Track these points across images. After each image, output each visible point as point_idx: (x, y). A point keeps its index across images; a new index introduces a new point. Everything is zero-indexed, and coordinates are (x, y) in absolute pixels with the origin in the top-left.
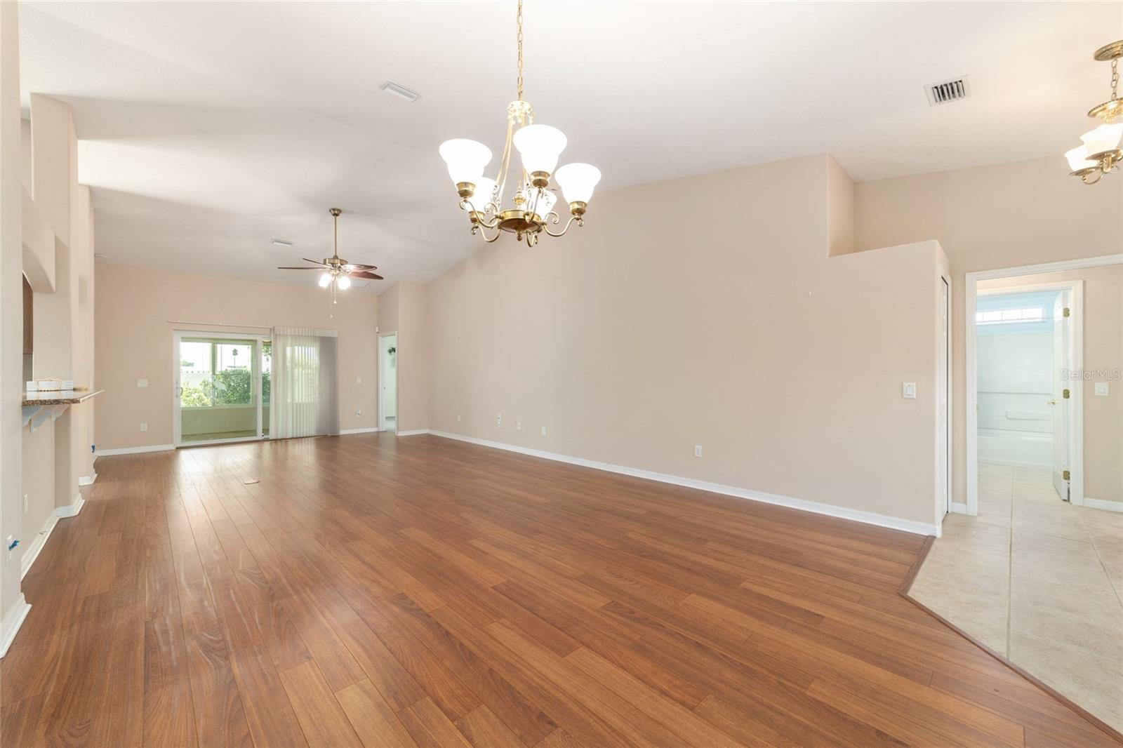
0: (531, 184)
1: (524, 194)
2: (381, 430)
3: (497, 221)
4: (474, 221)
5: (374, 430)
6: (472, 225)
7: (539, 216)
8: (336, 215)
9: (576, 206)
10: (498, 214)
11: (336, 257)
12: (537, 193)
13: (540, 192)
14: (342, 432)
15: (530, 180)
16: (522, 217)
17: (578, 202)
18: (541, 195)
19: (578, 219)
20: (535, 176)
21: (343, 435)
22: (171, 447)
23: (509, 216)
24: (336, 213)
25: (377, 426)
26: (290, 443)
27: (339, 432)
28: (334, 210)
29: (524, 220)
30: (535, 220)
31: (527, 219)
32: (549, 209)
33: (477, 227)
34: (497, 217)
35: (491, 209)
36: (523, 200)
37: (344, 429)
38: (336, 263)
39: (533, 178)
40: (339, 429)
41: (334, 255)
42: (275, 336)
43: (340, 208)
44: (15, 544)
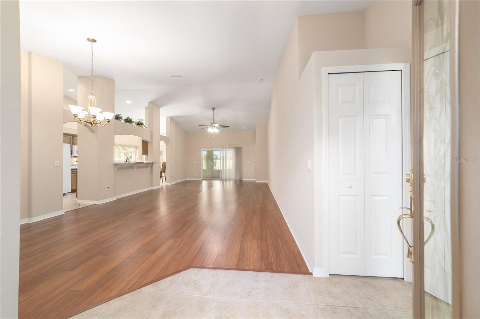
5: (254, 180)
8: (213, 109)
11: (213, 123)
14: (243, 180)
22: (200, 179)
24: (214, 109)
25: (255, 178)
26: (227, 181)
28: (213, 108)
40: (242, 178)
41: (213, 122)
42: (224, 148)
43: (214, 107)
44: (109, 187)
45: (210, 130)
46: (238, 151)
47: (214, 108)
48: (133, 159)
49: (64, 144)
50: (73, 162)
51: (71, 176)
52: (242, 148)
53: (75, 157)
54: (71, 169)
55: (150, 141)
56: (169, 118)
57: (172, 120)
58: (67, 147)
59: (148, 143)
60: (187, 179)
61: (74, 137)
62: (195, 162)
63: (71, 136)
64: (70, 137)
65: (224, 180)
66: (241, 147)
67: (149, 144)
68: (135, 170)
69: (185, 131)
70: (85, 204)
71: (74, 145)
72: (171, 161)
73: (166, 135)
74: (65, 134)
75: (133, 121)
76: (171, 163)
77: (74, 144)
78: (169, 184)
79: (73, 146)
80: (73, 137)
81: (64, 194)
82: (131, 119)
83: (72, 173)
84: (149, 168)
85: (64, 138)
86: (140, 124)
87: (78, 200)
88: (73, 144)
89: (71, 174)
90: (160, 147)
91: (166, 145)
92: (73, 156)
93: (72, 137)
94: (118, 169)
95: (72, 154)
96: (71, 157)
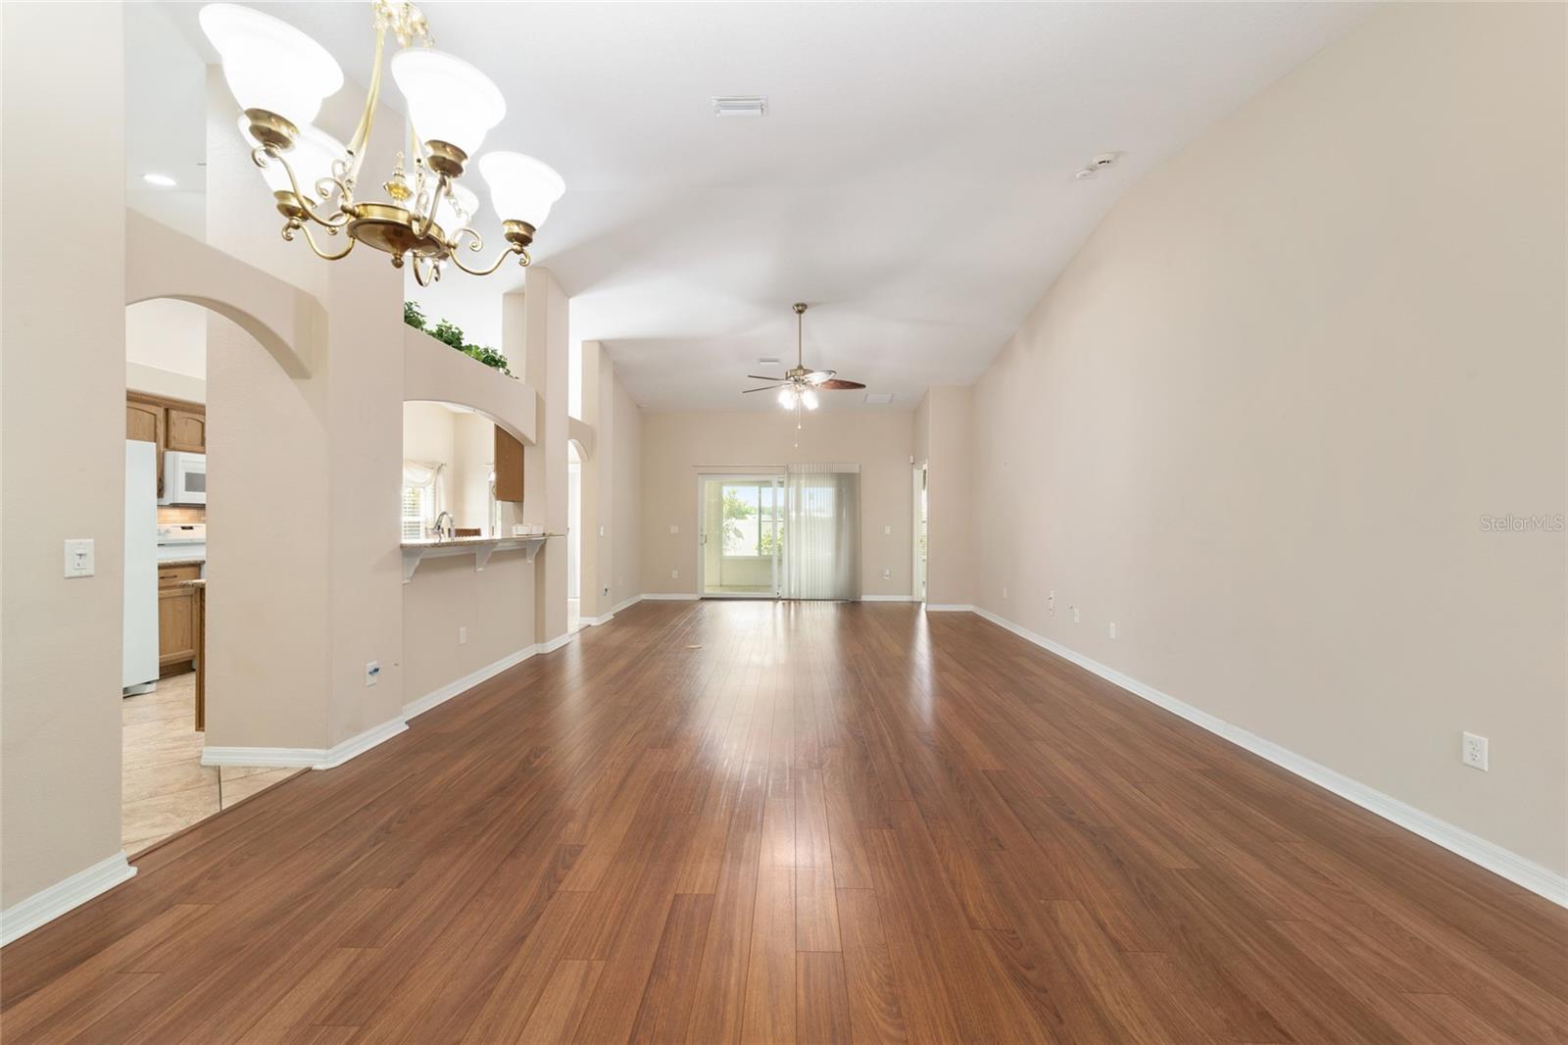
0: (425, 162)
1: (410, 182)
2: (915, 600)
3: (345, 219)
4: (290, 212)
5: (905, 598)
6: (286, 220)
7: (440, 229)
8: (800, 312)
9: (516, 229)
10: (349, 205)
11: (800, 367)
12: (437, 183)
13: (443, 183)
14: (865, 598)
15: (424, 152)
16: (405, 223)
17: (518, 223)
18: (444, 189)
19: (518, 252)
20: (434, 148)
21: (865, 602)
22: (695, 597)
23: (376, 214)
24: (801, 309)
25: (911, 594)
26: (803, 603)
27: (860, 598)
28: (797, 305)
29: (409, 228)
30: (433, 232)
31: (416, 228)
32: (462, 222)
33: (297, 227)
34: (345, 210)
35: (335, 194)
36: (408, 193)
37: (868, 594)
38: (798, 376)
39: (431, 152)
40: (861, 594)
41: (798, 364)
42: (789, 474)
43: (805, 302)
44: (376, 670)
45: (786, 398)
46: (848, 487)
47: (805, 306)
48: (422, 513)
49: (127, 441)
50: (168, 531)
51: (160, 599)
52: (860, 474)
53: (175, 506)
54: (161, 567)
55: (534, 441)
56: (596, 348)
57: (608, 354)
58: (144, 453)
59: (522, 447)
60: (644, 597)
61: (173, 414)
62: (674, 529)
63: (157, 405)
64: (153, 409)
65: (790, 600)
66: (858, 471)
67: (527, 451)
68: (480, 569)
69: (638, 407)
70: (249, 772)
71: (175, 449)
72: (602, 528)
73: (583, 417)
74: (134, 398)
75: (464, 343)
76: (602, 533)
77: (173, 443)
78: (594, 622)
79: (169, 455)
80: (167, 411)
81: (128, 694)
82: (460, 333)
83: (166, 583)
84: (530, 561)
85: (127, 413)
86: (492, 361)
87: (208, 743)
88: (167, 445)
89: (160, 588)
90: (570, 466)
91: (581, 457)
92: (168, 500)
93: (160, 412)
94: (416, 571)
95: (161, 491)
96: (160, 506)
